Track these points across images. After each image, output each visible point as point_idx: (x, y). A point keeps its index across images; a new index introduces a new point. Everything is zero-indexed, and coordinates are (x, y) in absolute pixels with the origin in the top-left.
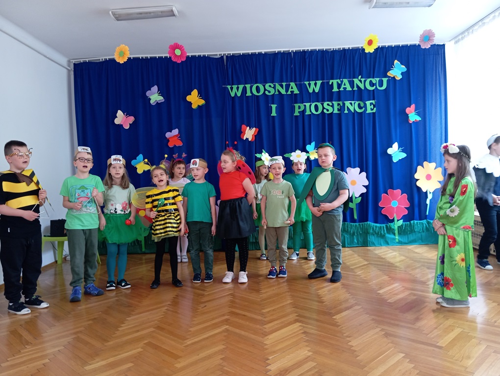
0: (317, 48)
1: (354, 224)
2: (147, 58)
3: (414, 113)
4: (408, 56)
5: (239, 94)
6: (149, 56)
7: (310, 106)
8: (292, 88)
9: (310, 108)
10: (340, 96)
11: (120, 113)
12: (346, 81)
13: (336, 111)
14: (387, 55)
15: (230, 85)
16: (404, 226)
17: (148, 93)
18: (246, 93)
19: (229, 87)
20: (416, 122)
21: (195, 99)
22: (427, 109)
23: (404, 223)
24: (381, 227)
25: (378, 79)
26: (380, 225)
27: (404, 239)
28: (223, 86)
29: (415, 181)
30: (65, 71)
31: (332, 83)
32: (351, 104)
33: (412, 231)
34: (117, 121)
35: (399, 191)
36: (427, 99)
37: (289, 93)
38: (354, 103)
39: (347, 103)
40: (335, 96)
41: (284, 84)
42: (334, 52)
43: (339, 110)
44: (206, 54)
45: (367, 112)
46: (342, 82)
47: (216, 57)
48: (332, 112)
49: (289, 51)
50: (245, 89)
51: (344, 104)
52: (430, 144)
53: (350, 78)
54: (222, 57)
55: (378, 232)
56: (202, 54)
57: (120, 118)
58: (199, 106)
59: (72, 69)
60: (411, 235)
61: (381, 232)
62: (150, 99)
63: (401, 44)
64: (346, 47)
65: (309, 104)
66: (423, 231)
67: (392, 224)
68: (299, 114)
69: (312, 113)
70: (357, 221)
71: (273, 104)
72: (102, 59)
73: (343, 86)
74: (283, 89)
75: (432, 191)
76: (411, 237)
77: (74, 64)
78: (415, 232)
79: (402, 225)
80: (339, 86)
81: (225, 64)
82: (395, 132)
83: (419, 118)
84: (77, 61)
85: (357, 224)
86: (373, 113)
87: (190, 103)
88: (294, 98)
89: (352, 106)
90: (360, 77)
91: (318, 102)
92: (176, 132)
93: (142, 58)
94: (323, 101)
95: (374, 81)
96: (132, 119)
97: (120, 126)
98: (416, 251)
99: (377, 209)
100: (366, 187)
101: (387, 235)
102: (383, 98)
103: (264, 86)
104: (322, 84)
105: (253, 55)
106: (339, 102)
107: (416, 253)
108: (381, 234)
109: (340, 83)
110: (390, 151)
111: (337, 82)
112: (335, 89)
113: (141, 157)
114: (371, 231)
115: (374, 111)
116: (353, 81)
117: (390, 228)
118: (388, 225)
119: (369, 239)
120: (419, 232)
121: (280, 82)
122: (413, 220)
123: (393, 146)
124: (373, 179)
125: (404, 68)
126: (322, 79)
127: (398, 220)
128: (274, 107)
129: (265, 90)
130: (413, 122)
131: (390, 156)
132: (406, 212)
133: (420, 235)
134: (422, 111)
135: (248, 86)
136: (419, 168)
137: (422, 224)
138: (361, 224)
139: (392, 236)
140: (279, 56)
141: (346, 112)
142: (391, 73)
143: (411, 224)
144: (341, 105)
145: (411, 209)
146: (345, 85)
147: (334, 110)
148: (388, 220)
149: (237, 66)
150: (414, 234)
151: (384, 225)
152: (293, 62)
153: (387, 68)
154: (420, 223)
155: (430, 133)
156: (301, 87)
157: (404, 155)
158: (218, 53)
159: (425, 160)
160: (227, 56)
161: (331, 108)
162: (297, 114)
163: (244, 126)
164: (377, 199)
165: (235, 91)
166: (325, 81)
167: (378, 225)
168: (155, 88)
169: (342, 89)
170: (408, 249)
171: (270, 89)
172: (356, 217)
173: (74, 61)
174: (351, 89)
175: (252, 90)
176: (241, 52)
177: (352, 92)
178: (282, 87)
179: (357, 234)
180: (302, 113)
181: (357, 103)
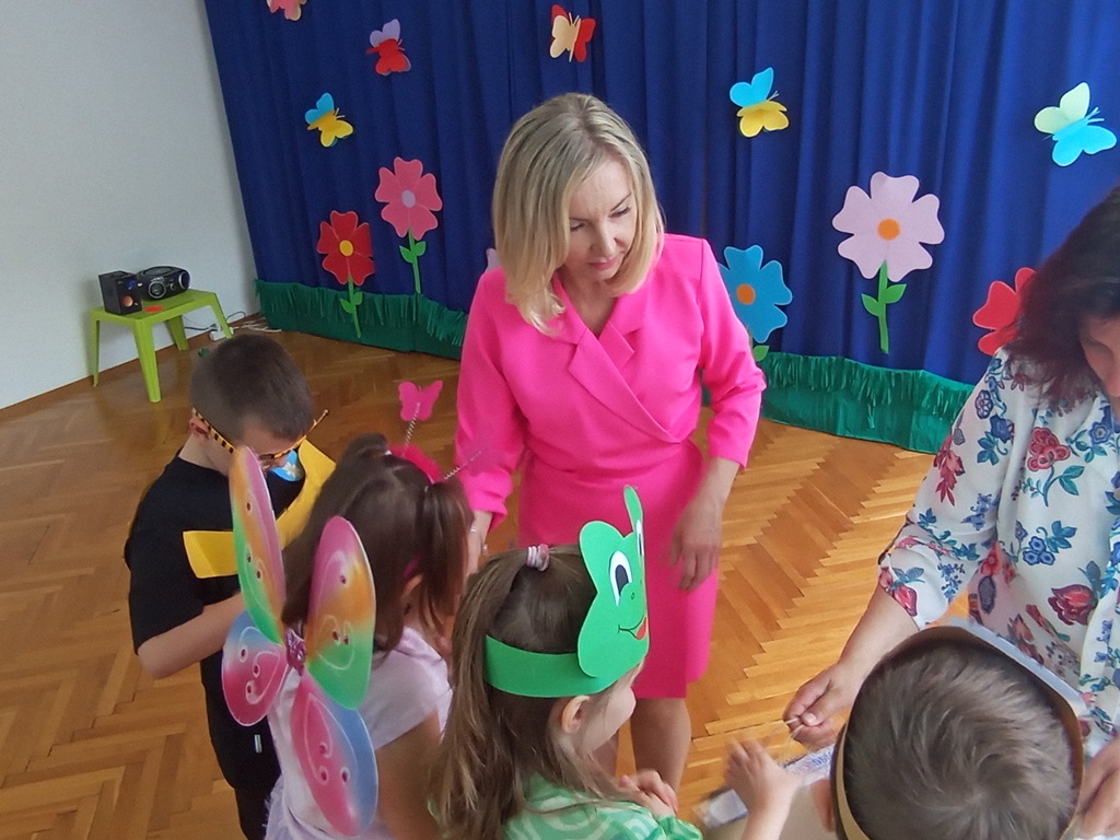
85: (882, 370)
92: (393, 29)
99: (963, 332)
100: (932, 248)
110: (1046, 120)
113: (326, 100)
119: (914, 425)
124: (966, 224)
138: (894, 372)
164: (968, 297)
172: (885, 346)
179: (878, 402)
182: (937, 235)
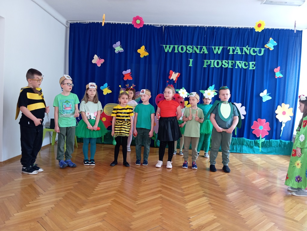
0: (222, 26)
1: (235, 138)
2: (115, 24)
3: (279, 72)
4: (279, 36)
5: (170, 51)
6: (117, 22)
7: (214, 62)
8: (204, 50)
9: (214, 63)
10: (233, 57)
11: (96, 57)
12: (238, 48)
13: (230, 67)
14: (266, 34)
15: (165, 45)
16: (265, 142)
17: (114, 46)
18: (175, 51)
19: (164, 46)
20: (280, 78)
21: (142, 52)
22: (287, 70)
23: (266, 140)
24: (251, 141)
25: (258, 49)
26: (251, 140)
27: (265, 150)
28: (161, 45)
29: (275, 114)
30: (64, 27)
31: (230, 48)
32: (240, 63)
33: (270, 145)
34: (94, 61)
35: (264, 120)
36: (288, 64)
37: (202, 53)
38: (242, 63)
39: (238, 62)
40: (230, 57)
41: (199, 47)
42: (232, 29)
43: (232, 66)
44: (152, 24)
45: (249, 69)
46: (236, 48)
47: (158, 26)
48: (228, 67)
49: (204, 26)
50: (174, 48)
51: (236, 63)
52: (287, 92)
53: (241, 47)
54: (162, 27)
55: (249, 145)
56: (149, 24)
57: (96, 60)
58: (144, 56)
59: (68, 27)
60: (269, 148)
61: (251, 144)
62: (115, 49)
63: (275, 28)
64: (241, 27)
65: (214, 60)
66: (277, 147)
67: (258, 140)
68: (206, 67)
69: (215, 67)
70: (237, 136)
71: (191, 59)
72: (88, 22)
73: (236, 51)
74: (198, 50)
75: (285, 122)
76: (270, 149)
77: (70, 24)
78: (272, 146)
79: (264, 142)
80: (234, 51)
81: (163, 31)
82: (266, 83)
83: (281, 76)
84: (72, 22)
85: (237, 138)
86: (253, 69)
87: (139, 54)
88: (204, 56)
89: (240, 64)
90: (247, 46)
91: (219, 60)
92: (129, 71)
93: (112, 23)
94: (222, 59)
95: (256, 49)
96: (102, 61)
97: (95, 64)
98: (272, 158)
99: (250, 130)
100: (244, 116)
101: (255, 147)
102: (260, 61)
103: (186, 47)
104: (223, 49)
105: (181, 27)
106: (232, 61)
107: (272, 159)
108: (251, 146)
109: (234, 49)
110: (261, 95)
111: (233, 48)
112: (231, 53)
113: (106, 85)
114: (245, 143)
115: (254, 68)
116: (243, 49)
117: (257, 142)
118: (256, 141)
119: (243, 148)
120: (275, 147)
121: (197, 45)
122: (272, 139)
123: (264, 92)
124: (249, 111)
125: (275, 43)
126: (223, 46)
127: (262, 138)
128: (191, 60)
129: (187, 49)
130: (278, 77)
131: (261, 98)
132: (267, 134)
133: (275, 148)
134: (284, 71)
135: (176, 46)
136: (279, 107)
137: (277, 142)
138: (239, 138)
139: (257, 148)
140: (198, 29)
141: (236, 67)
142: (267, 46)
143: (270, 141)
144: (234, 63)
145: (271, 132)
146: (237, 50)
147: (228, 66)
148: (256, 137)
149: (171, 33)
150: (271, 147)
151: (253, 141)
152: (206, 33)
153: (265, 42)
154: (276, 141)
155: (288, 86)
156: (209, 50)
157: (270, 98)
158: (160, 24)
159: (283, 102)
160: (165, 27)
161: (227, 64)
162: (205, 66)
163: (171, 71)
164: (250, 124)
165: (168, 49)
166: (225, 47)
167: (249, 140)
168: (119, 43)
169: (235, 53)
170: (267, 157)
171: (190, 49)
172: (236, 134)
173: (70, 22)
174: (241, 54)
175: (178, 49)
176: (174, 25)
177: (241, 55)
178: (198, 49)
179: (236, 144)
180: (208, 66)
181: (244, 62)
182: (245, 113)
